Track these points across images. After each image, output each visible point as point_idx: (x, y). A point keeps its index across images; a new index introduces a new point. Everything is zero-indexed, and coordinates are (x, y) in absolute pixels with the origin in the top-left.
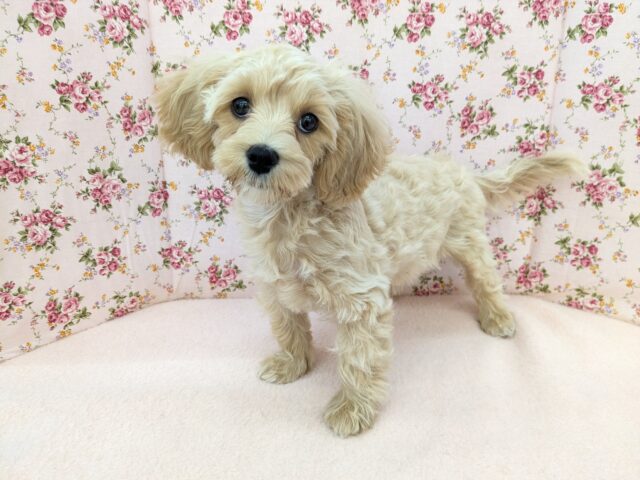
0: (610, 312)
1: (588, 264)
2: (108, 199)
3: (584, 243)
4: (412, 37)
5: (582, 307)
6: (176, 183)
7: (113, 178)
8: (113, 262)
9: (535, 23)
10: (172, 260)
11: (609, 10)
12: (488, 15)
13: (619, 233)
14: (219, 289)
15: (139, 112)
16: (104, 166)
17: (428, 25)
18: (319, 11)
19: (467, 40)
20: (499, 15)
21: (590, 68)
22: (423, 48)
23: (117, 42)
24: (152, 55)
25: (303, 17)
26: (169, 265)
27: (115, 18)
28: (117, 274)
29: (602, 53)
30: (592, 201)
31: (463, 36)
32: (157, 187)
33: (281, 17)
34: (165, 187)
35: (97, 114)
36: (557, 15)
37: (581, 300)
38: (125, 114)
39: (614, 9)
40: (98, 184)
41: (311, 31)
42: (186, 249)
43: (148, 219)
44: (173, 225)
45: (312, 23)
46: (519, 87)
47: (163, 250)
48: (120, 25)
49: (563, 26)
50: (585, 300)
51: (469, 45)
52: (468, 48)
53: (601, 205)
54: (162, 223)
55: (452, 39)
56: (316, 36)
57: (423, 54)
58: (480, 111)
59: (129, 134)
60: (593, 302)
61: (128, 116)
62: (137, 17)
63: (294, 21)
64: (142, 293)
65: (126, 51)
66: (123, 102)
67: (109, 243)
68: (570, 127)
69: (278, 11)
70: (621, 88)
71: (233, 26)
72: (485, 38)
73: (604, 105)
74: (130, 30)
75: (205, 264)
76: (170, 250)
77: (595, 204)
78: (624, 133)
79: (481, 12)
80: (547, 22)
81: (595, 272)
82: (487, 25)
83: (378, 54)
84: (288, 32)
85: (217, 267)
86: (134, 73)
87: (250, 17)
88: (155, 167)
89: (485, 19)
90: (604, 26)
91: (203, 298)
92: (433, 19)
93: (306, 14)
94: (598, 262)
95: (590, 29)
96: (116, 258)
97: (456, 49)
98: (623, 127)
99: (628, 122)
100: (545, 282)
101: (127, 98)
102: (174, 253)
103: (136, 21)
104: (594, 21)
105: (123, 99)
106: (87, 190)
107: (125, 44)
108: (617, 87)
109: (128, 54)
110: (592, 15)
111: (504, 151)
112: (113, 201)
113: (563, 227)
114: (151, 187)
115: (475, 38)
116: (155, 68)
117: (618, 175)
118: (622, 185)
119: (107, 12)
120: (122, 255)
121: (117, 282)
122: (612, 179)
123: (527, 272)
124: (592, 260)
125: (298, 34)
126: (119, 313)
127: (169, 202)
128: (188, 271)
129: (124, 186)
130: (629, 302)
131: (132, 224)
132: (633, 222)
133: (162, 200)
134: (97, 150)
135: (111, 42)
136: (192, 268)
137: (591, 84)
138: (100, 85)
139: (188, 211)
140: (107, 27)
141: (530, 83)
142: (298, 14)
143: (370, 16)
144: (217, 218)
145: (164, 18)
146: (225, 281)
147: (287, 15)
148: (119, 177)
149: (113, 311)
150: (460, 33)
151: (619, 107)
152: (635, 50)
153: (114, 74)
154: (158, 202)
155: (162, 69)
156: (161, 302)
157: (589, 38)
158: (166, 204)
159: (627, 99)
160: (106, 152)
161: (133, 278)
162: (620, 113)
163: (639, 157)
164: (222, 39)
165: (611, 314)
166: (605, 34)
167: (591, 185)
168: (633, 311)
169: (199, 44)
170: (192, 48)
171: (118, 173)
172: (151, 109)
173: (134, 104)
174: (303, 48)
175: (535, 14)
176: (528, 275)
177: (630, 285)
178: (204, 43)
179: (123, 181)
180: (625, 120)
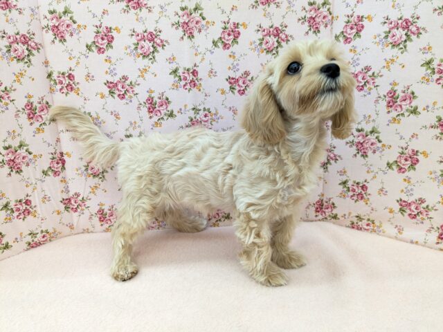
0: (380, 231)
1: (362, 198)
2: (20, 166)
3: (358, 184)
4: (226, 46)
5: (361, 229)
6: (70, 152)
7: (22, 152)
8: (26, 209)
9: (311, 33)
10: (71, 207)
11: (361, 20)
12: (277, 29)
13: (380, 175)
14: (106, 226)
15: (38, 106)
16: (15, 144)
17: (236, 38)
18: (160, 32)
19: (264, 46)
20: (284, 28)
22: (234, 53)
23: (19, 59)
24: (46, 66)
25: (149, 36)
26: (70, 210)
27: (18, 44)
28: (29, 218)
29: (358, 50)
30: (360, 153)
31: (261, 44)
32: (56, 156)
34: (62, 156)
35: (7, 109)
36: (326, 26)
37: (360, 223)
38: (28, 108)
39: (364, 19)
40: (11, 156)
41: (155, 45)
42: (80, 198)
43: (51, 179)
44: (70, 182)
45: (156, 39)
47: (63, 199)
48: (21, 48)
49: (332, 33)
50: (363, 224)
51: (265, 49)
52: (265, 51)
53: (367, 156)
54: (62, 181)
55: (253, 46)
56: (159, 49)
57: (234, 57)
59: (32, 121)
60: (368, 225)
61: (30, 109)
62: (34, 41)
63: (143, 39)
64: (51, 231)
65: (26, 65)
66: (26, 100)
67: (23, 197)
69: (131, 33)
70: (373, 74)
71: (101, 44)
72: (276, 44)
73: (362, 86)
74: (29, 51)
75: (94, 209)
76: (69, 200)
77: (362, 155)
78: (378, 105)
79: (272, 27)
80: (319, 31)
81: (367, 204)
82: (277, 35)
83: (203, 59)
84: (139, 46)
85: (103, 210)
86: (33, 79)
87: (113, 38)
88: (53, 143)
89: (275, 31)
90: (358, 32)
91: (96, 232)
92: (239, 33)
93: (151, 34)
94: (368, 197)
95: (349, 34)
96: (28, 207)
97: (256, 53)
98: (377, 101)
99: (380, 97)
100: (335, 212)
101: (29, 96)
102: (73, 202)
103: (33, 44)
104: (352, 28)
105: (26, 97)
106: (3, 161)
107: (26, 60)
108: (370, 73)
109: (28, 67)
110: (350, 24)
112: (24, 167)
113: (343, 173)
114: (51, 156)
115: (269, 45)
116: (49, 76)
117: (376, 135)
118: (380, 141)
119: (12, 40)
120: (33, 204)
121: (30, 224)
122: (372, 138)
123: (322, 206)
124: (364, 195)
125: (146, 47)
126: (34, 245)
127: (66, 166)
128: (83, 213)
129: (31, 156)
130: (392, 224)
131: (39, 182)
132: (389, 167)
133: (60, 165)
134: (9, 133)
135: (15, 60)
136: (86, 211)
138: (8, 89)
139: (79, 172)
140: (12, 49)
142: (145, 34)
143: (196, 33)
144: (100, 176)
145: (53, 42)
146: (110, 220)
147: (138, 35)
148: (26, 151)
149: (29, 244)
150: (258, 42)
151: (372, 87)
152: (380, 46)
153: (19, 81)
154: (58, 167)
155: (55, 76)
156: (66, 236)
157: (349, 40)
158: (63, 168)
159: (378, 81)
160: (16, 134)
161: (42, 220)
162: (374, 91)
163: (390, 121)
164: (94, 54)
165: (381, 233)
166: (360, 36)
167: (359, 143)
168: (396, 230)
169: (79, 58)
170: (74, 61)
171: (25, 148)
172: (47, 103)
173: (35, 101)
174: (151, 57)
175: (310, 26)
176: (324, 207)
177: (391, 211)
178: (82, 57)
179: (30, 153)
180: (378, 96)
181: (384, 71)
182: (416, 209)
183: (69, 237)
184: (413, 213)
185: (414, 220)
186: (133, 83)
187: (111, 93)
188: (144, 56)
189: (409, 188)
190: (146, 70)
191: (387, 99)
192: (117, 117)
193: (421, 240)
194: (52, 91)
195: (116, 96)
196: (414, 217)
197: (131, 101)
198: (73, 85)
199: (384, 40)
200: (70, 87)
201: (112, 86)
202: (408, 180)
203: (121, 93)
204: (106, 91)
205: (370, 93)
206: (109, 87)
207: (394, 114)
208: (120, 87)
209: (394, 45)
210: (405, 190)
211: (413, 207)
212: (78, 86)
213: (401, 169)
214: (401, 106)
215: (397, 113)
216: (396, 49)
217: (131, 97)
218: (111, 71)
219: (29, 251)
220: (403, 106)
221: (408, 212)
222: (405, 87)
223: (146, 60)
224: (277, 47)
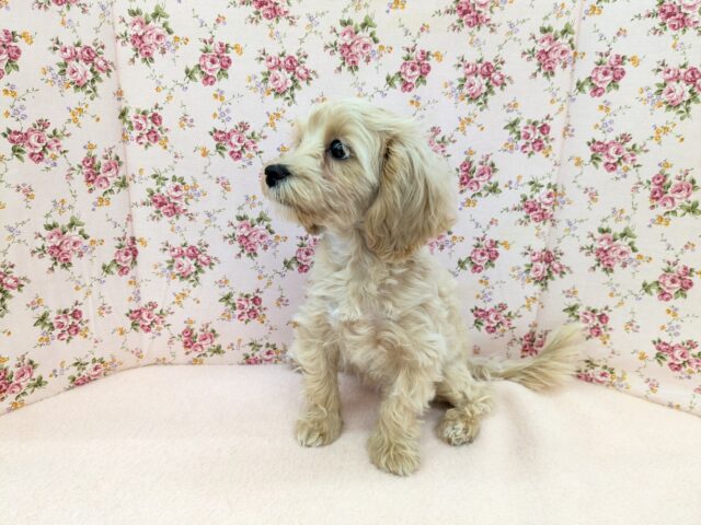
0: (622, 386)
1: (598, 333)
2: (68, 257)
3: (594, 311)
4: (406, 86)
5: (591, 380)
6: (146, 239)
7: (74, 234)
8: (73, 325)
9: (540, 75)
10: (141, 323)
11: (621, 63)
12: (488, 65)
13: (631, 302)
14: (194, 355)
15: (104, 162)
16: (64, 221)
17: (423, 74)
18: (305, 57)
19: (466, 91)
20: (500, 65)
21: (600, 124)
22: (418, 99)
23: (79, 86)
24: (119, 99)
25: (288, 62)
26: (139, 328)
27: (77, 61)
28: (77, 338)
29: (613, 108)
30: (602, 266)
31: (461, 87)
32: (124, 243)
33: (263, 62)
34: (134, 243)
35: (55, 165)
36: (565, 66)
37: (590, 372)
38: (88, 165)
39: (626, 61)
40: (56, 241)
41: (296, 77)
42: (157, 311)
43: (114, 278)
44: (142, 284)
45: (297, 69)
46: (522, 142)
47: (131, 312)
48: (82, 68)
49: (572, 76)
50: (596, 372)
51: (467, 96)
52: (467, 99)
53: (612, 271)
54: (130, 283)
55: (449, 89)
56: (302, 83)
57: (418, 104)
58: (481, 167)
59: (92, 186)
60: (603, 375)
61: (91, 167)
62: (102, 58)
63: (278, 66)
64: (107, 359)
65: (89, 95)
66: (86, 151)
67: (69, 305)
68: (579, 186)
69: (259, 55)
70: (634, 146)
71: (210, 70)
72: (485, 89)
73: (614, 164)
74: (95, 73)
75: (178, 327)
76: (140, 312)
77: (605, 269)
78: (636, 195)
79: (480, 61)
80: (553, 74)
81: (605, 343)
82: (487, 75)
84: (271, 78)
85: (192, 330)
86: (98, 119)
87: (229, 61)
88: (122, 221)
89: (485, 69)
90: (616, 80)
91: (177, 364)
92: (429, 68)
93: (291, 59)
94: (609, 332)
95: (601, 82)
96: (77, 322)
97: (453, 100)
98: (635, 189)
99: (641, 183)
101: (90, 147)
102: (144, 316)
103: (101, 63)
104: (605, 74)
105: (85, 147)
106: (43, 247)
107: (89, 88)
108: (629, 145)
109: (92, 99)
110: (603, 67)
111: (507, 210)
112: (74, 259)
113: (571, 293)
114: (117, 243)
115: (474, 89)
116: (123, 114)
117: (630, 240)
118: (634, 250)
119: (68, 54)
120: (84, 318)
121: (78, 348)
122: (623, 244)
123: (533, 341)
124: (602, 330)
125: (282, 80)
126: (81, 382)
127: (138, 259)
128: (159, 334)
129: (86, 242)
130: (642, 376)
131: (95, 284)
132: (646, 291)
133: (130, 257)
134: (55, 203)
135: (72, 86)
136: (164, 331)
137: (601, 141)
138: (58, 133)
139: (159, 270)
140: (68, 69)
141: (535, 137)
142: (282, 59)
143: (361, 63)
144: (192, 278)
145: (133, 60)
146: (201, 346)
147: (270, 60)
148: (80, 233)
149: (74, 379)
150: (458, 83)
151: (631, 167)
152: (649, 106)
153: (76, 121)
154: (126, 260)
155: (131, 116)
156: (129, 369)
157: (599, 91)
158: (134, 262)
159: (640, 158)
160: (66, 205)
161: (96, 342)
162: (632, 173)
163: (653, 221)
164: (197, 85)
165: (623, 389)
166: (617, 87)
167: (601, 250)
168: (647, 386)
169: (172, 89)
170: (164, 93)
171: (79, 228)
172: (117, 158)
173: (99, 153)
174: (287, 95)
175: (541, 64)
176: (535, 343)
177: (643, 357)
178: (178, 88)
179: (86, 237)
180: (637, 181)
181: (652, 145)
182: (682, 356)
183: (135, 371)
184: (677, 363)
185: (677, 373)
186: (256, 135)
187: (220, 148)
188: (277, 94)
189: (674, 323)
190: (278, 115)
191: (653, 187)
192: (226, 186)
193: (685, 404)
194: (125, 139)
195: (226, 154)
196: (678, 368)
197: (250, 163)
198: (159, 132)
199: (655, 97)
200: (153, 136)
201: (221, 138)
202: (673, 312)
203: (236, 150)
204: (211, 144)
205: (625, 176)
206: (217, 139)
207: (661, 210)
208: (234, 139)
209: (670, 106)
210: (667, 327)
211: (677, 353)
212: (166, 134)
213: (663, 294)
214: (672, 199)
215: (665, 210)
216: (673, 113)
217: (251, 157)
218: (223, 114)
219: (72, 391)
220: (676, 200)
221: (670, 359)
222: (681, 172)
223: (280, 100)
224: (486, 94)
